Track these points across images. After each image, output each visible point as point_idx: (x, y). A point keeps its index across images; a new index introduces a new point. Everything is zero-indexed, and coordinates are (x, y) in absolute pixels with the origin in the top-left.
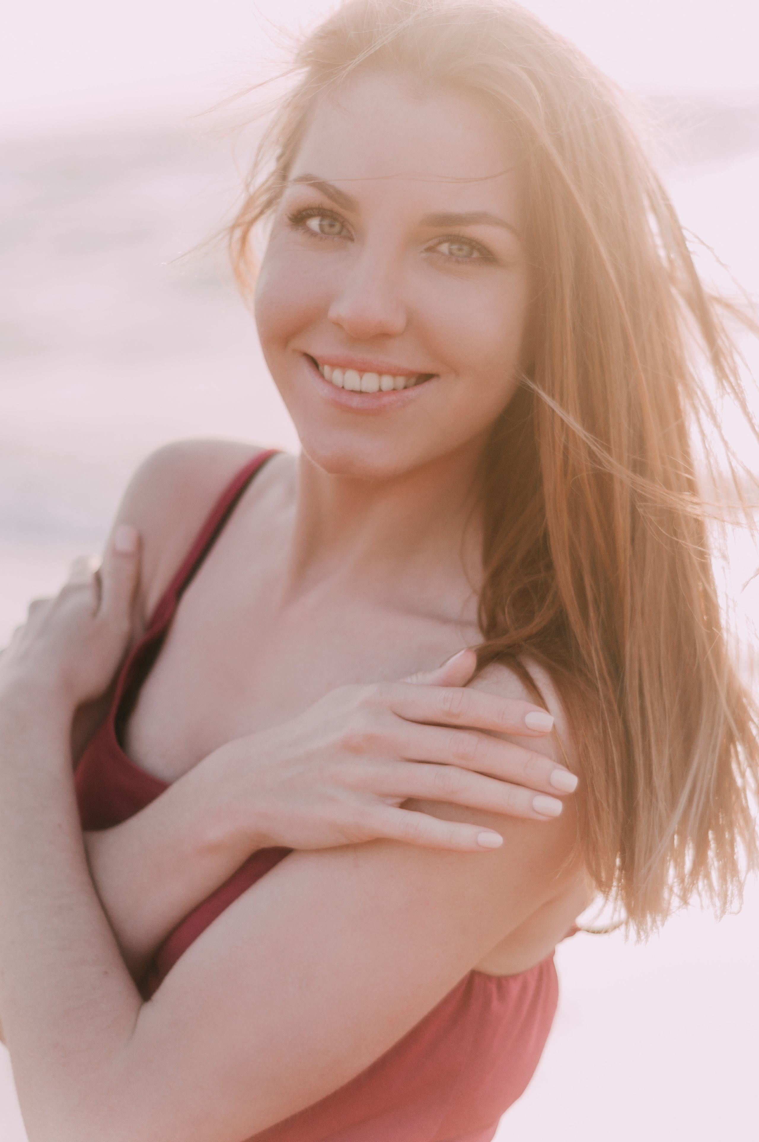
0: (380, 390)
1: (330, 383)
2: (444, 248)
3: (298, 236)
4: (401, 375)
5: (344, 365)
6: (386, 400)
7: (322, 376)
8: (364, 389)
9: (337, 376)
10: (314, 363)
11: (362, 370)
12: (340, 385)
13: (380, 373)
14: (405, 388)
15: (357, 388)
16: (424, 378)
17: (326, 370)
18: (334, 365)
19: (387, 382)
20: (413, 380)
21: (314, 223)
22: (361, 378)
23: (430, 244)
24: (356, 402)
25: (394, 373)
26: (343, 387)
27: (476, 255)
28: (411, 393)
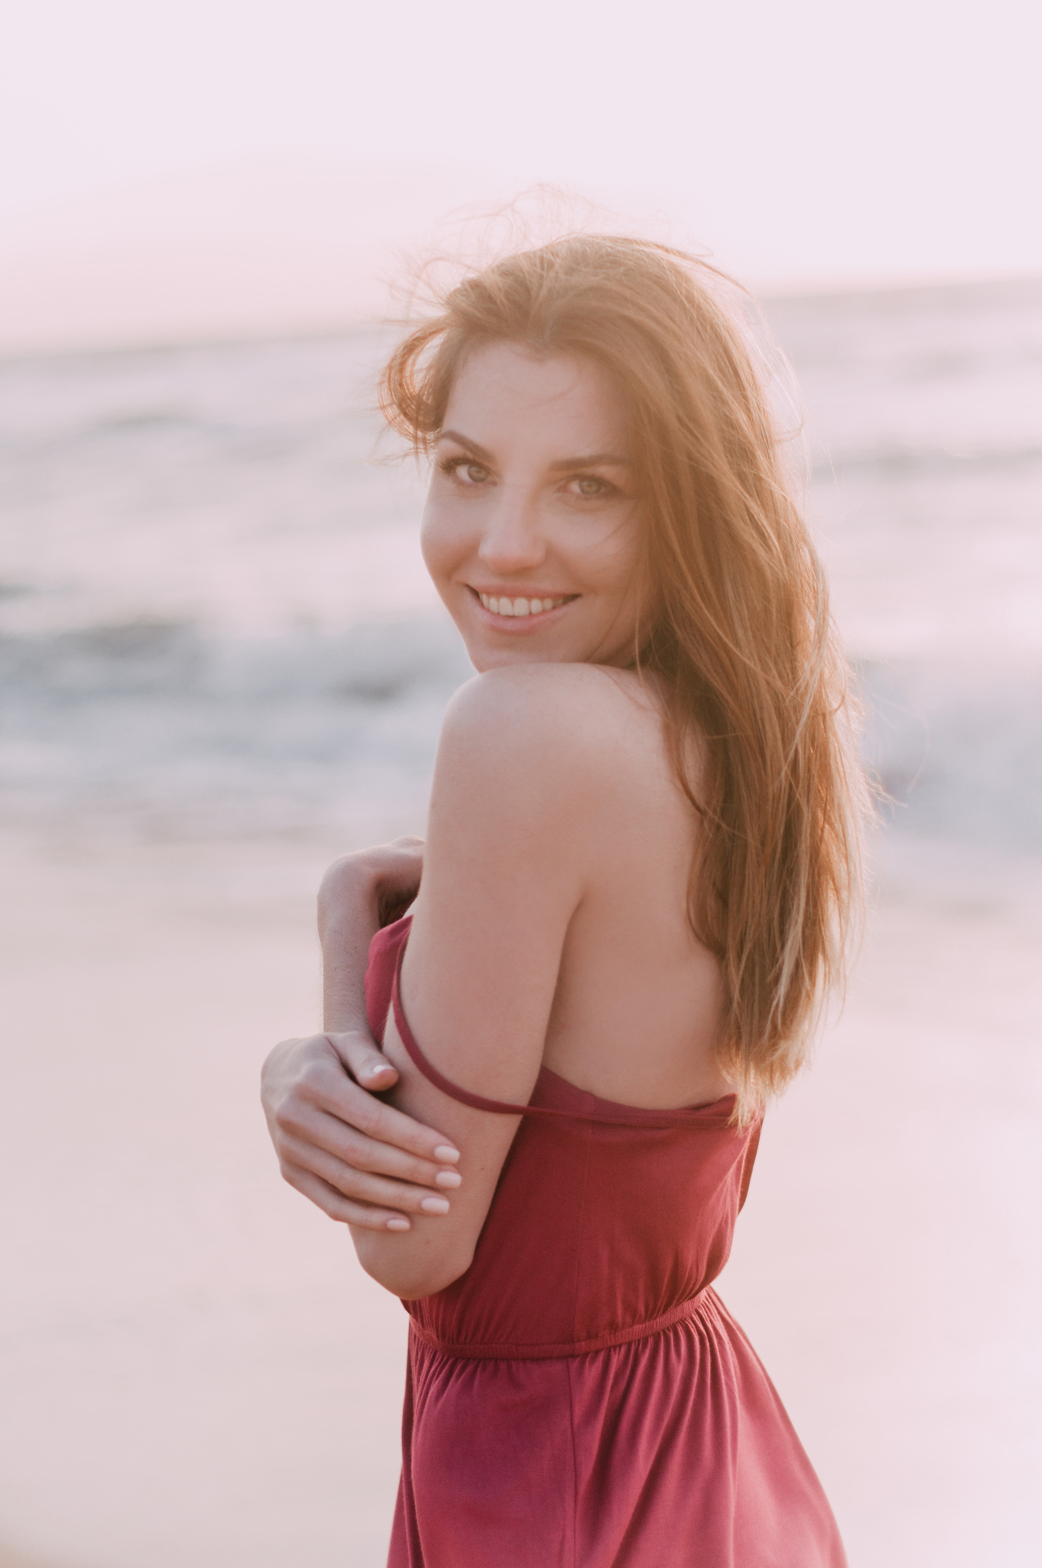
0: (530, 613)
1: (488, 610)
2: (575, 487)
3: (449, 484)
4: (549, 596)
5: (499, 593)
6: (535, 621)
7: (482, 605)
8: (516, 614)
9: (493, 603)
10: (476, 593)
11: (513, 595)
12: (496, 612)
13: (529, 597)
14: (554, 608)
15: (510, 613)
16: (570, 598)
17: (484, 597)
18: (489, 594)
19: (536, 605)
20: (560, 601)
21: (463, 472)
22: (513, 604)
23: (562, 483)
24: (510, 625)
25: (542, 597)
26: (499, 613)
27: (603, 490)
28: (559, 613)
